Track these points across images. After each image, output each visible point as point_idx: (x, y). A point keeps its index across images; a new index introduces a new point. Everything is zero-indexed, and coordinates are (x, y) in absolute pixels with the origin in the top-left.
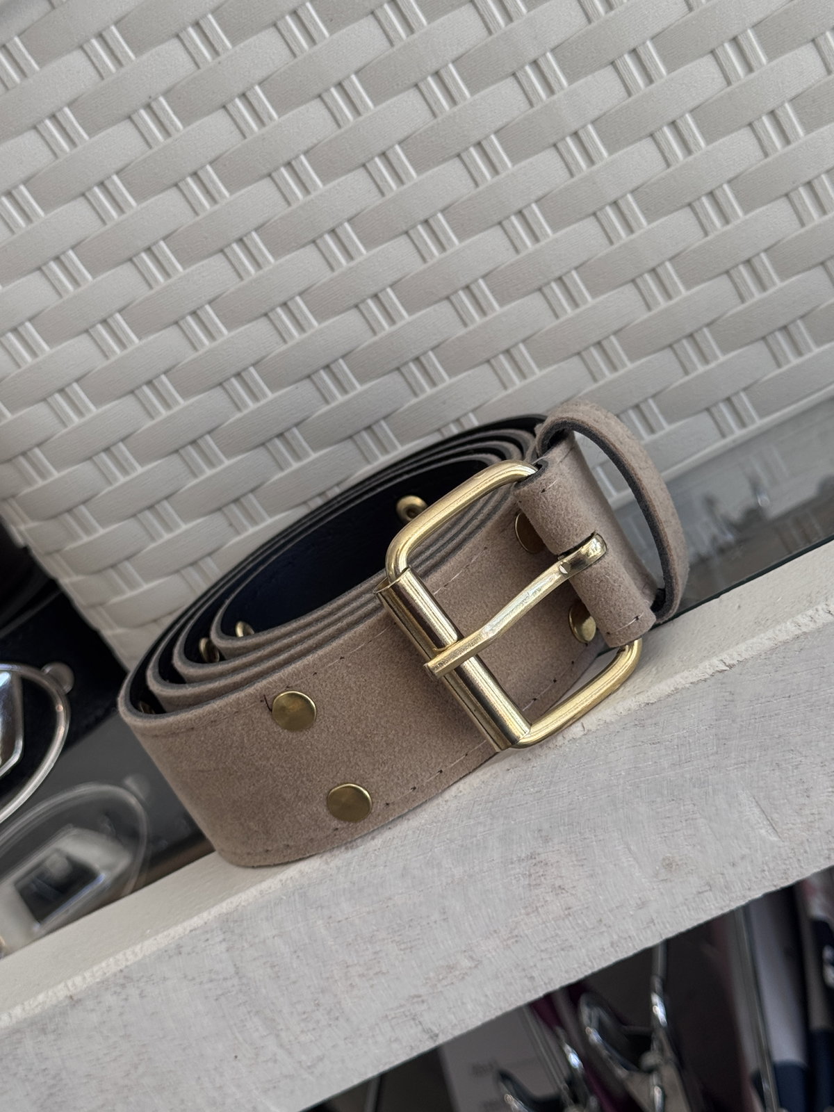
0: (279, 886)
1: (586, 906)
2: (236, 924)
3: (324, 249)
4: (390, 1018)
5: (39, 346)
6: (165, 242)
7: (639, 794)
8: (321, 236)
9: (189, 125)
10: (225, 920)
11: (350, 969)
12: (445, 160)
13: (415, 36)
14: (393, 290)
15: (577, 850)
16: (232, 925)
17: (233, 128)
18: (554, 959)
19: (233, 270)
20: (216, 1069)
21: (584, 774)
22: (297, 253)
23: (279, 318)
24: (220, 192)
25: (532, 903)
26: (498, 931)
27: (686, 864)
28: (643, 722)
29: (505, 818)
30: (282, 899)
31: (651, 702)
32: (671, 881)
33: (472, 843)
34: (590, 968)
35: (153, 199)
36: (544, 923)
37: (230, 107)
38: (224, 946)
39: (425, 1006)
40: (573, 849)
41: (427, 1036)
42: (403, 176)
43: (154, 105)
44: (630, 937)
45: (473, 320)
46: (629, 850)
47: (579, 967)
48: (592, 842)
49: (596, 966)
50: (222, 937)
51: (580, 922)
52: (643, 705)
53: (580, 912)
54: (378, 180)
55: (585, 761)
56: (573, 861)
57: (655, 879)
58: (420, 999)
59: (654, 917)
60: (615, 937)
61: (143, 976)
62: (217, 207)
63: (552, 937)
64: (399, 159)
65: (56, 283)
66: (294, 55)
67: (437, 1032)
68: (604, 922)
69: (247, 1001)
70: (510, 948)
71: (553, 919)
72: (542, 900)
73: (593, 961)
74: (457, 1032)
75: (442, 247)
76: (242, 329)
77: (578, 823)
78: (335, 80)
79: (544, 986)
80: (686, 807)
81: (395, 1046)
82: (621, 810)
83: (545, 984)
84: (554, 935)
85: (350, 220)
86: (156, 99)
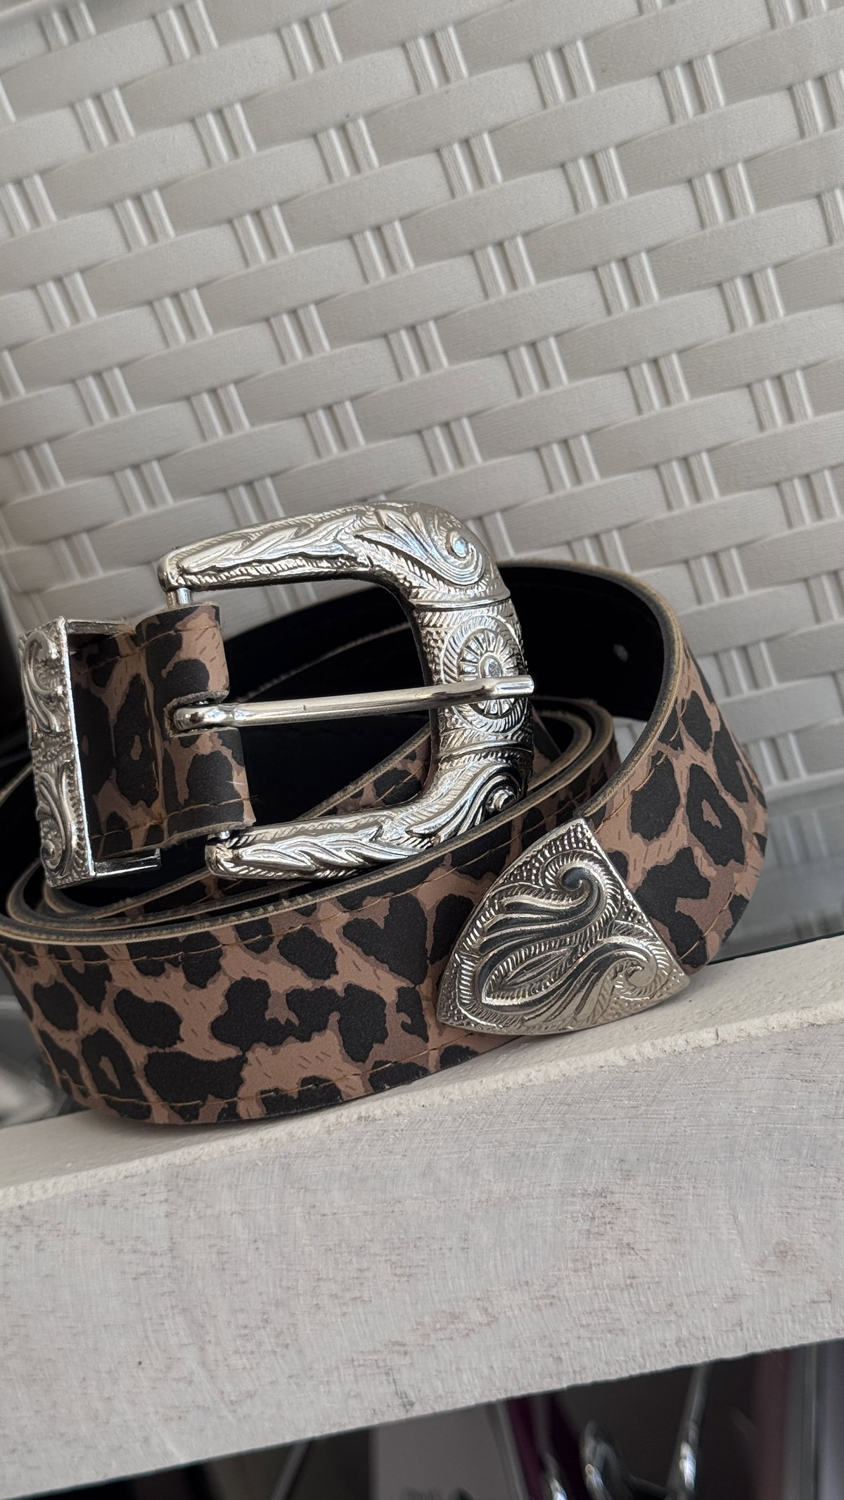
0: (257, 1146)
1: (657, 1279)
2: (187, 1183)
3: (515, 365)
4: (356, 1363)
5: (123, 402)
6: (317, 309)
7: (767, 1144)
8: (516, 347)
9: (387, 163)
10: (175, 1174)
11: (321, 1283)
12: (700, 287)
13: (705, 116)
14: (590, 440)
15: (665, 1201)
16: (181, 1184)
17: (443, 181)
18: (595, 1342)
19: (392, 364)
20: (109, 1372)
21: (701, 1100)
22: (481, 361)
23: (435, 440)
24: (403, 260)
25: (587, 1257)
26: (530, 1283)
27: (806, 1257)
28: (799, 1048)
29: (581, 1131)
30: (257, 1164)
31: (819, 1023)
32: (780, 1275)
33: (527, 1154)
34: (640, 1367)
35: (315, 249)
36: (594, 1288)
37: (445, 152)
38: (164, 1208)
39: (407, 1360)
40: (659, 1197)
41: (400, 1401)
42: (641, 295)
43: (350, 127)
44: (704, 1338)
45: (681, 503)
46: (735, 1218)
47: (626, 1362)
48: (688, 1194)
49: (648, 1365)
50: (163, 1197)
51: (643, 1299)
52: (806, 1025)
53: (646, 1286)
54: (608, 291)
55: (708, 1081)
56: (655, 1214)
57: (759, 1268)
58: (403, 1349)
59: (744, 1320)
60: (685, 1332)
61: (47, 1222)
62: (393, 278)
63: (601, 1310)
64: (642, 271)
65: (166, 327)
66: (544, 104)
67: (414, 1400)
68: (675, 1308)
69: (173, 1292)
70: (540, 1310)
71: (608, 1286)
72: (599, 1256)
73: (647, 1358)
74: (440, 1408)
75: (667, 400)
76: (383, 443)
77: (676, 1164)
78: (588, 150)
79: (572, 1375)
80: (828, 1180)
81: (353, 1403)
82: (739, 1162)
83: (574, 1372)
84: (604, 1308)
85: (558, 336)
86: (354, 120)
